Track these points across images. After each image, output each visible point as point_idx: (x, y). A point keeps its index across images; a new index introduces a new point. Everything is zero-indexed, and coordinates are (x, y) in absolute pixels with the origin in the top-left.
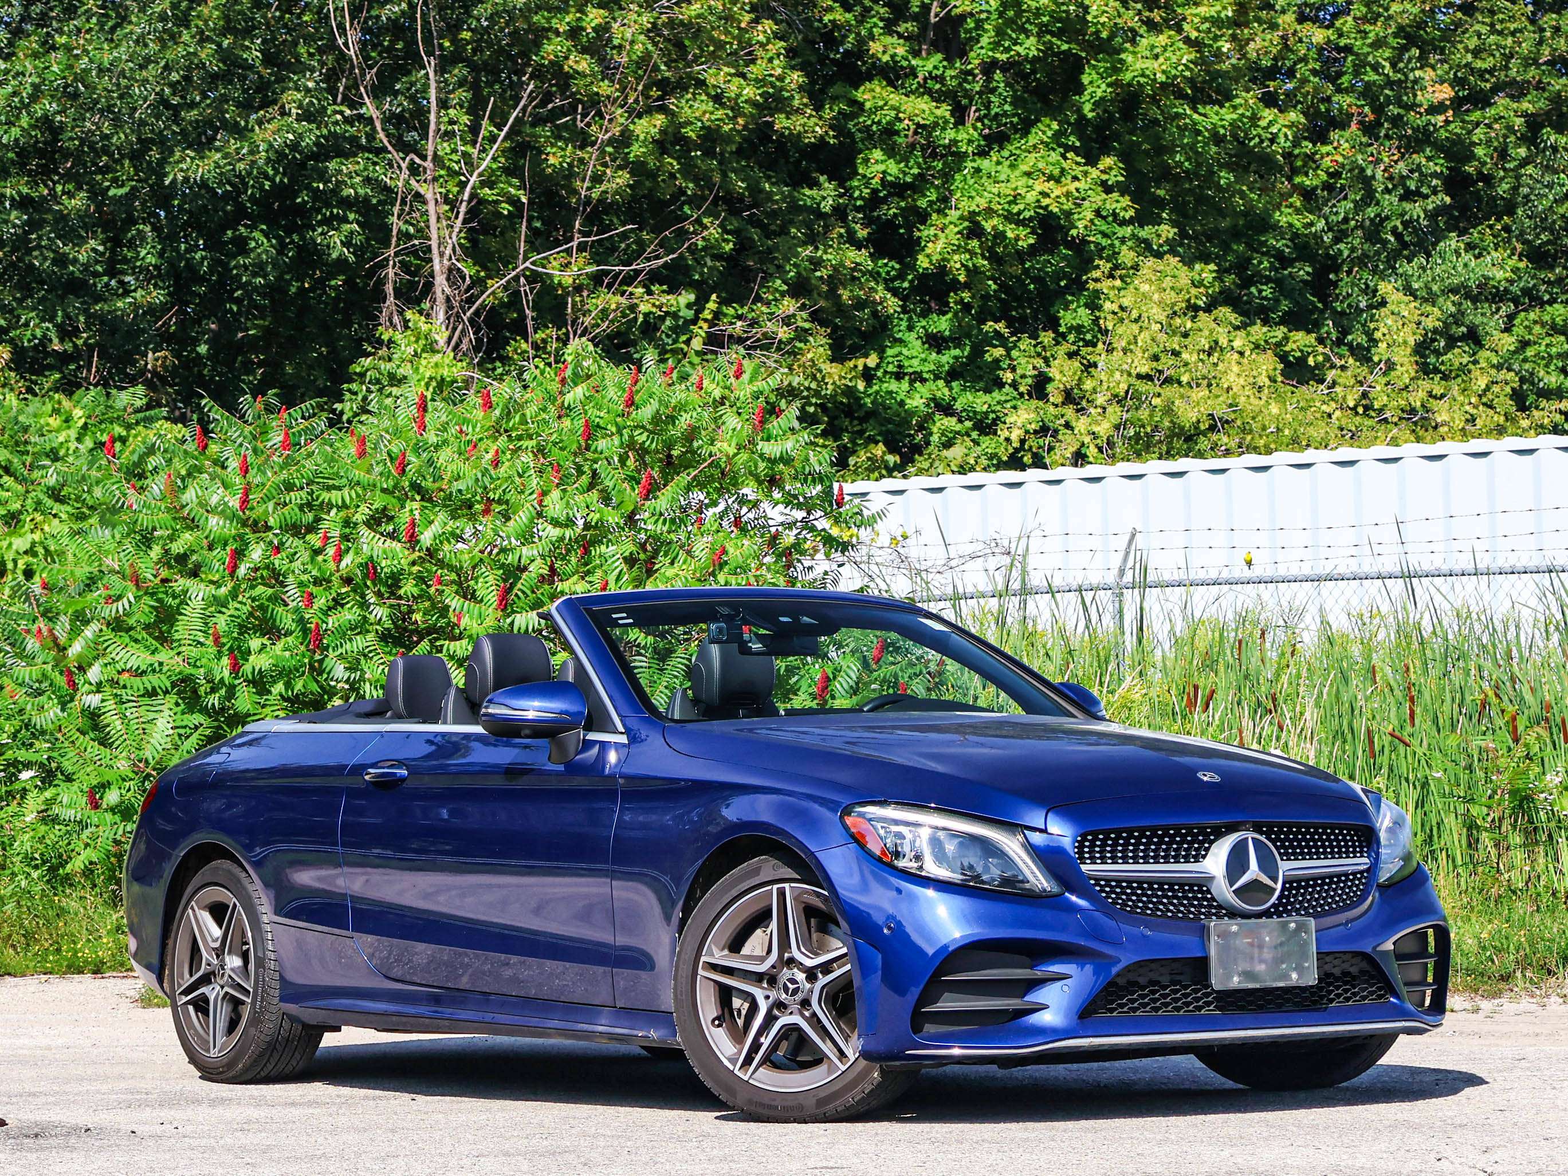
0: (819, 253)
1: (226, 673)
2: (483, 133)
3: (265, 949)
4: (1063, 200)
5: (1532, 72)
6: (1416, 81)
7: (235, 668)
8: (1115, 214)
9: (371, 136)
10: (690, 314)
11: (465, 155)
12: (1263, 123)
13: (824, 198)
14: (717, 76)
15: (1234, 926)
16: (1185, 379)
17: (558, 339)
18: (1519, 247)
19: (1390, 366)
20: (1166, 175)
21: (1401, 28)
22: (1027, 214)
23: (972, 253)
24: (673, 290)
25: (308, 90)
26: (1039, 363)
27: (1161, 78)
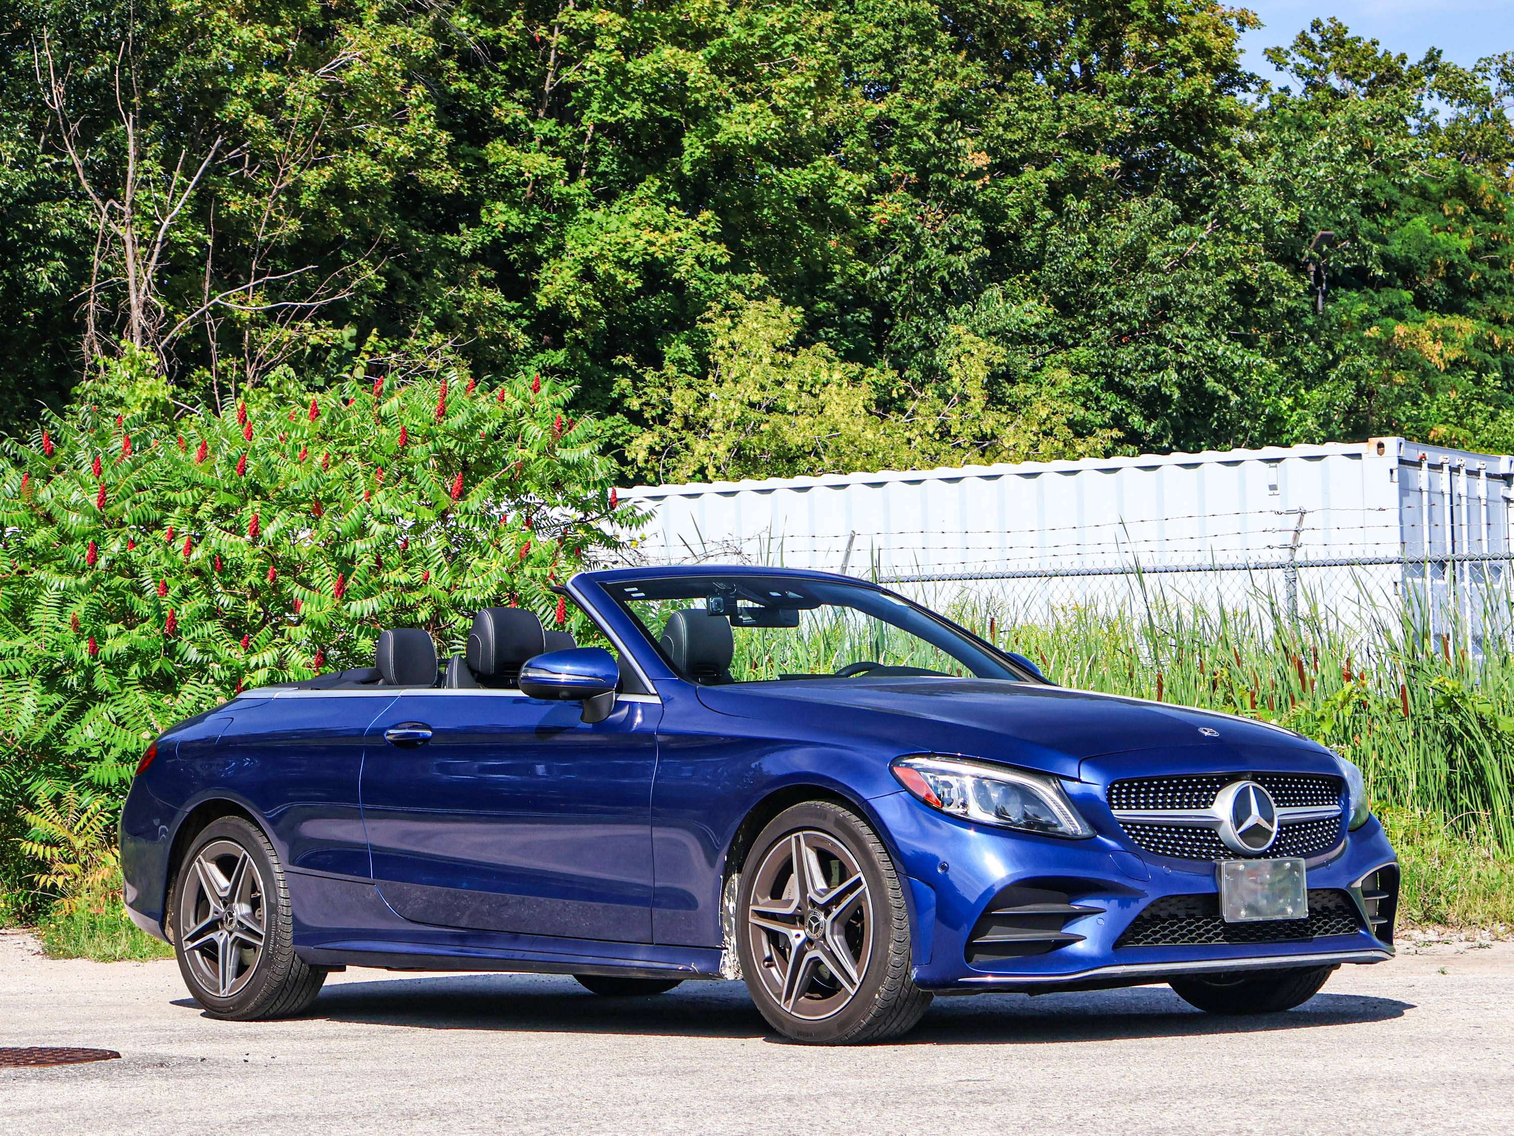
0: (463, 292)
1: (86, 656)
2: (175, 182)
3: (276, 896)
4: (667, 247)
5: (1051, 145)
6: (959, 149)
7: (94, 651)
8: (713, 260)
9: (77, 183)
10: (352, 346)
11: (158, 202)
12: (840, 183)
13: (463, 243)
14: (374, 134)
15: (1241, 865)
16: (790, 408)
17: (238, 368)
18: (1046, 298)
19: (964, 398)
20: (758, 228)
21: (943, 103)
22: (636, 261)
23: (585, 294)
24: (339, 325)
25: (20, 140)
26: (663, 392)
27: (753, 141)
